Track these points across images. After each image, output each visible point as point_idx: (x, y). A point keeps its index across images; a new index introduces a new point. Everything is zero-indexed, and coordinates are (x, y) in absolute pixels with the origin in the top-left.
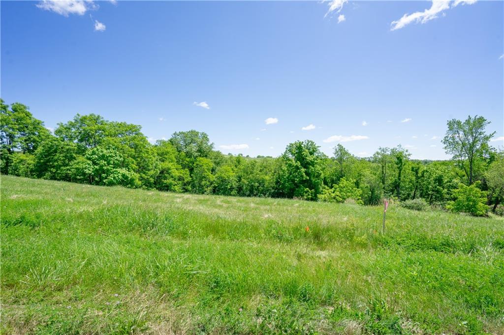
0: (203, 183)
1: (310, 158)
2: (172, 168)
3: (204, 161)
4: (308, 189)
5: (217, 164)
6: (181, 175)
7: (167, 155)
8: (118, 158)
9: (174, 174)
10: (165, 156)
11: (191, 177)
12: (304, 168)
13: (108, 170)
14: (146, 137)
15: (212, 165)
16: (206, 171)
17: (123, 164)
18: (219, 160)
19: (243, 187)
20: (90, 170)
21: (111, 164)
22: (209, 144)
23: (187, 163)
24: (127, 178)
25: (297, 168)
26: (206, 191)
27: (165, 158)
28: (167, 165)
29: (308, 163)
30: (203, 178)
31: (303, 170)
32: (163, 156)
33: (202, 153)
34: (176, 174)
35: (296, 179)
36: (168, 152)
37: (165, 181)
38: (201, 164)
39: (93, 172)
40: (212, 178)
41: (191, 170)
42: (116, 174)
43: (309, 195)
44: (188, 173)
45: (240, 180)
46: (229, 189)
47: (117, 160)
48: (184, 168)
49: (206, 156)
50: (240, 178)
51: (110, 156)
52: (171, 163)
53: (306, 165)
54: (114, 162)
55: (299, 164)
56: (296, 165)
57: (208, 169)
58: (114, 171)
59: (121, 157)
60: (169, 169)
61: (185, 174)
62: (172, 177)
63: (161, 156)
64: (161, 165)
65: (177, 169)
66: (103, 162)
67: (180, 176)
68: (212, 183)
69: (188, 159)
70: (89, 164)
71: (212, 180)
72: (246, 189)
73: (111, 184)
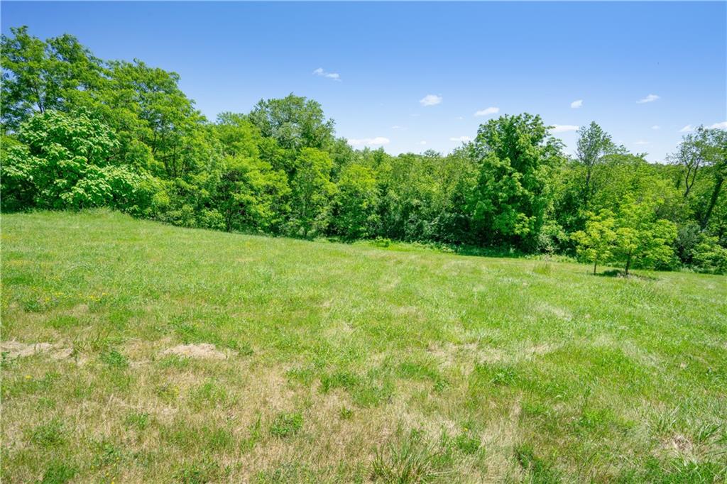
0: (315, 197)
1: (531, 152)
2: (250, 168)
3: (314, 154)
4: (523, 215)
5: (341, 162)
6: (270, 183)
7: (239, 141)
8: (104, 139)
9: (254, 183)
10: (236, 143)
11: (292, 186)
12: (519, 171)
13: (70, 169)
14: (192, 101)
15: (332, 164)
16: (320, 174)
17: (121, 155)
18: (343, 156)
19: (388, 205)
20: (22, 169)
21: (81, 154)
22: (324, 122)
23: (281, 158)
24: (128, 188)
25: (502, 171)
26: (320, 213)
27: (236, 147)
28: (240, 161)
29: (526, 162)
30: (313, 188)
31: (517, 175)
32: (231, 143)
33: (313, 138)
34: (260, 181)
35: (500, 194)
36: (242, 136)
37: (237, 197)
38: (309, 161)
39: (32, 173)
40: (332, 188)
41: (292, 173)
42: (92, 179)
43: (524, 227)
44: (285, 178)
45: (385, 194)
46: (366, 211)
47: (99, 144)
48: (276, 168)
49: (319, 146)
50: (384, 189)
51: (76, 134)
52: (249, 159)
53: (522, 164)
54: (90, 149)
55: (507, 163)
56: (502, 166)
57: (323, 172)
58: (91, 172)
59: (112, 137)
60: (245, 171)
61: (279, 180)
62: (251, 188)
63: (228, 143)
64: (228, 162)
65: (262, 171)
66: (55, 149)
67: (268, 186)
68: (331, 198)
69: (282, 151)
70: (17, 153)
71: (331, 193)
72: (396, 209)
73: (80, 204)
